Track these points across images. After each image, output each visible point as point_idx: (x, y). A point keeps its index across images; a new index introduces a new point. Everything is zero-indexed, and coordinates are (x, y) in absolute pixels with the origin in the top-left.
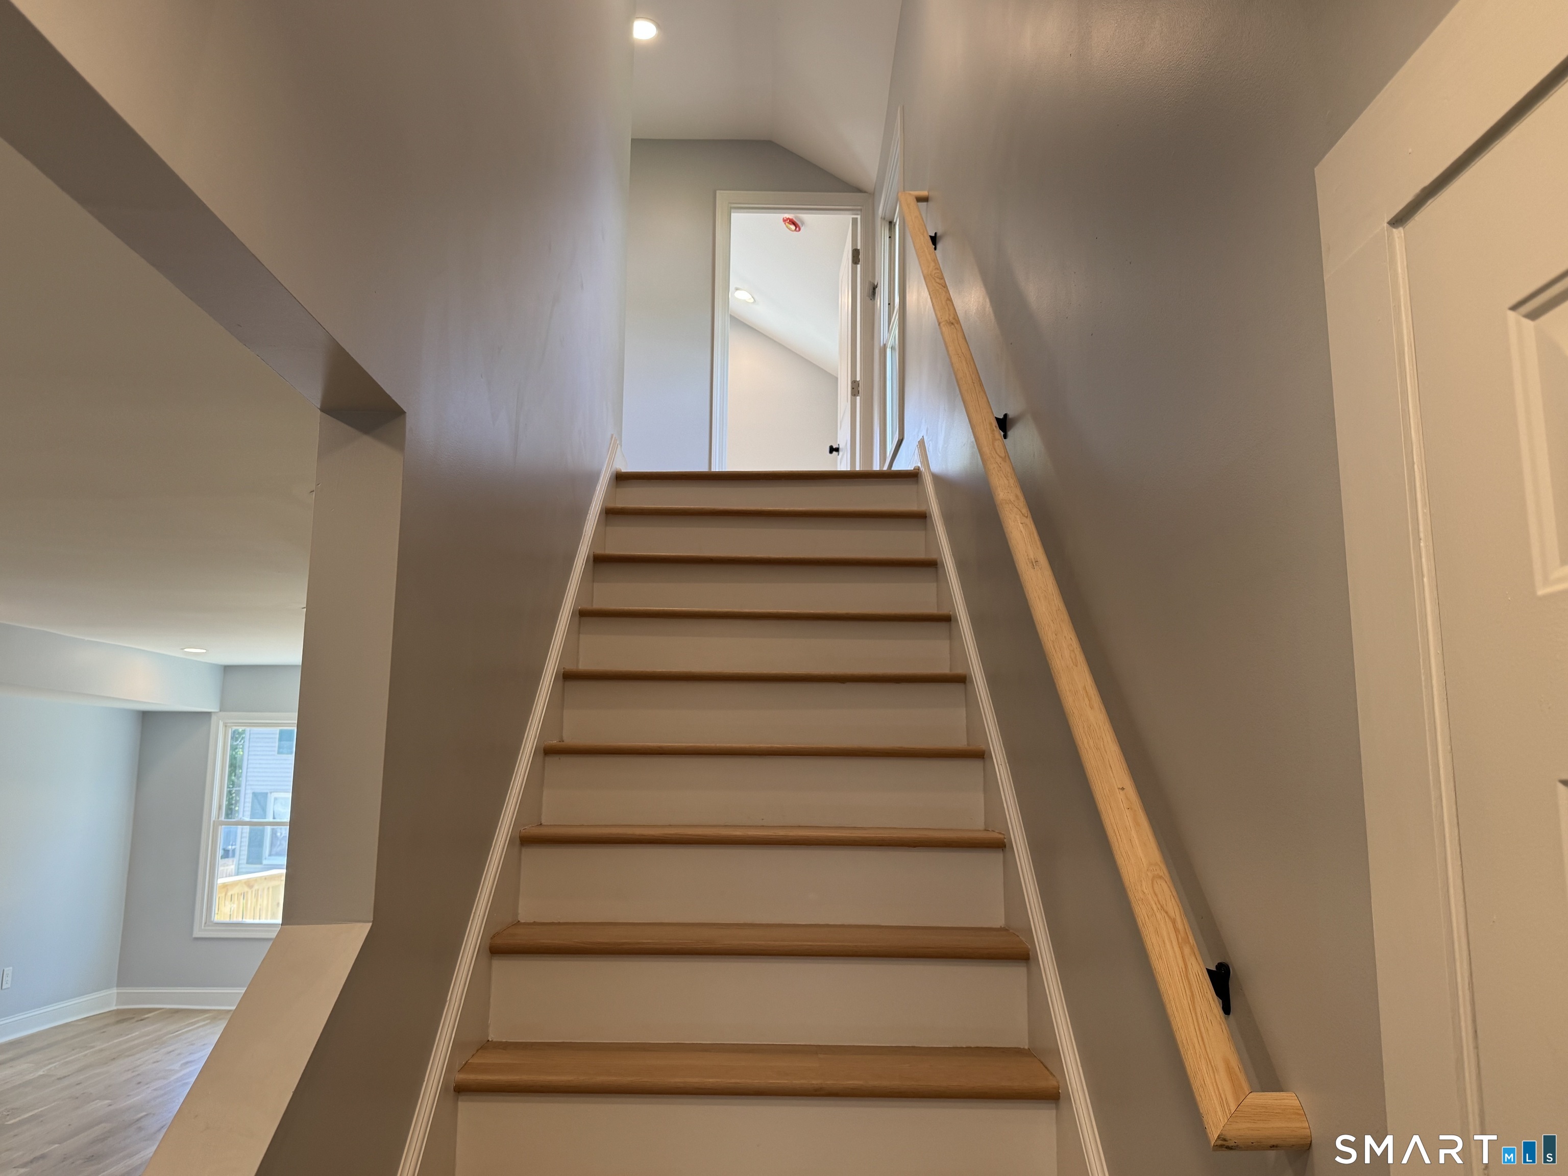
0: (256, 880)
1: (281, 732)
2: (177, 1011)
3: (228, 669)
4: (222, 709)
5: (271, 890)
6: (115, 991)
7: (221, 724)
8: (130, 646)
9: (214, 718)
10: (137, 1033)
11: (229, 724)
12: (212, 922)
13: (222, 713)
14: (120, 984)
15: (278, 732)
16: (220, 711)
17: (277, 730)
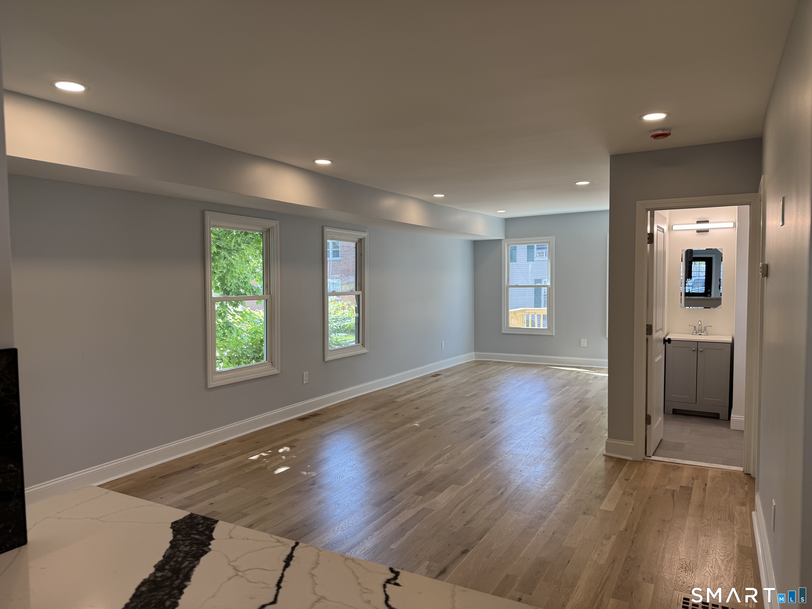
0: (517, 311)
1: (528, 246)
2: (499, 362)
3: (507, 220)
4: (506, 237)
5: (521, 316)
6: (474, 353)
7: (506, 244)
8: (478, 212)
9: (503, 242)
10: (490, 369)
11: (509, 244)
12: (509, 327)
13: (506, 239)
14: (475, 351)
15: (527, 246)
16: (505, 239)
17: (526, 246)
